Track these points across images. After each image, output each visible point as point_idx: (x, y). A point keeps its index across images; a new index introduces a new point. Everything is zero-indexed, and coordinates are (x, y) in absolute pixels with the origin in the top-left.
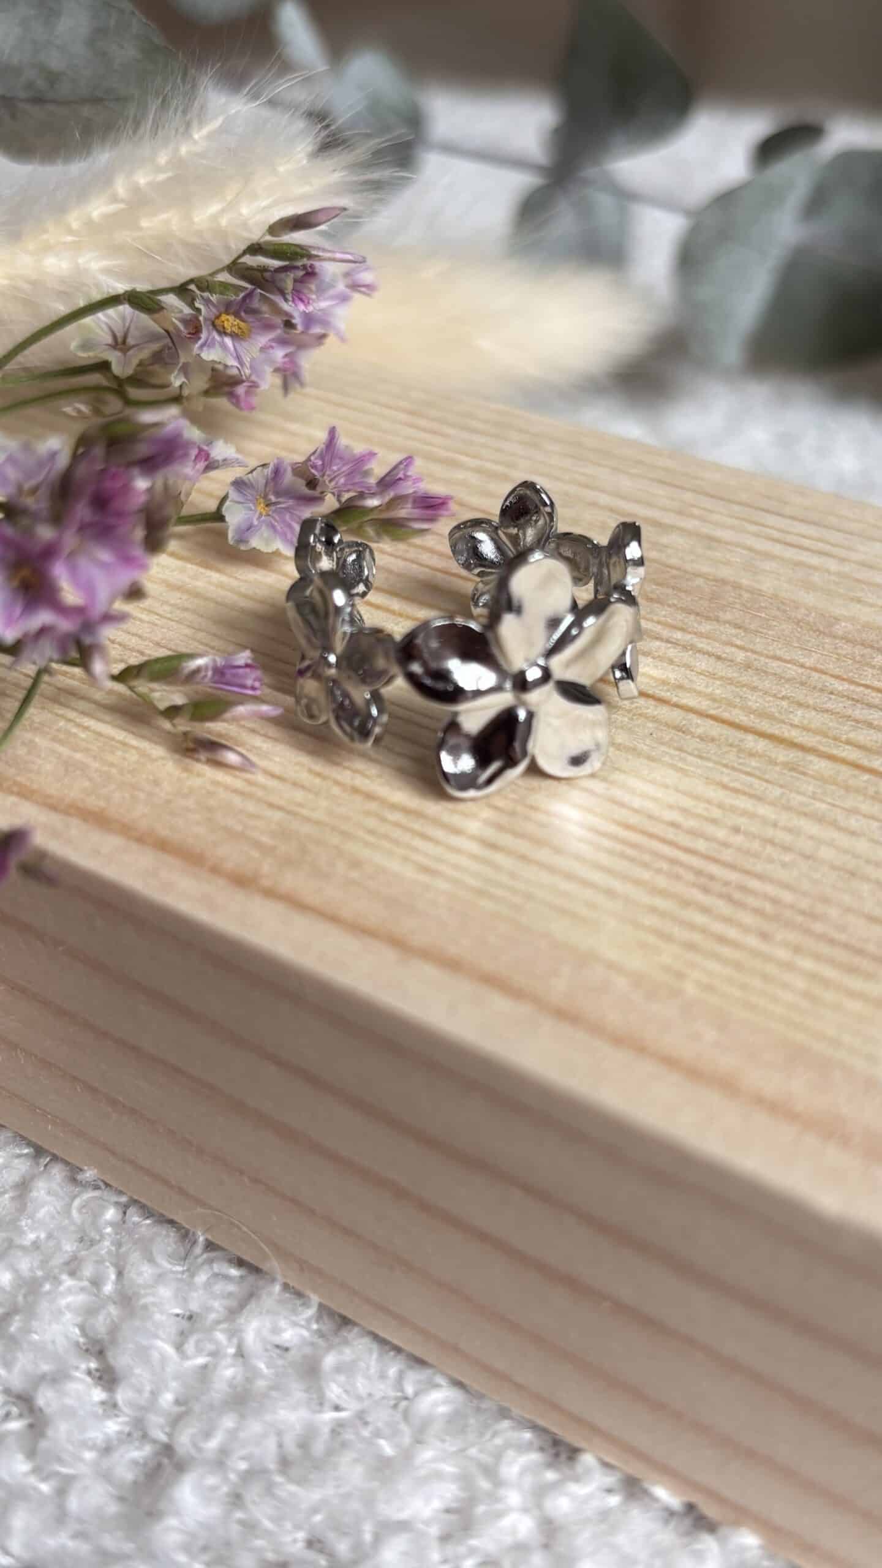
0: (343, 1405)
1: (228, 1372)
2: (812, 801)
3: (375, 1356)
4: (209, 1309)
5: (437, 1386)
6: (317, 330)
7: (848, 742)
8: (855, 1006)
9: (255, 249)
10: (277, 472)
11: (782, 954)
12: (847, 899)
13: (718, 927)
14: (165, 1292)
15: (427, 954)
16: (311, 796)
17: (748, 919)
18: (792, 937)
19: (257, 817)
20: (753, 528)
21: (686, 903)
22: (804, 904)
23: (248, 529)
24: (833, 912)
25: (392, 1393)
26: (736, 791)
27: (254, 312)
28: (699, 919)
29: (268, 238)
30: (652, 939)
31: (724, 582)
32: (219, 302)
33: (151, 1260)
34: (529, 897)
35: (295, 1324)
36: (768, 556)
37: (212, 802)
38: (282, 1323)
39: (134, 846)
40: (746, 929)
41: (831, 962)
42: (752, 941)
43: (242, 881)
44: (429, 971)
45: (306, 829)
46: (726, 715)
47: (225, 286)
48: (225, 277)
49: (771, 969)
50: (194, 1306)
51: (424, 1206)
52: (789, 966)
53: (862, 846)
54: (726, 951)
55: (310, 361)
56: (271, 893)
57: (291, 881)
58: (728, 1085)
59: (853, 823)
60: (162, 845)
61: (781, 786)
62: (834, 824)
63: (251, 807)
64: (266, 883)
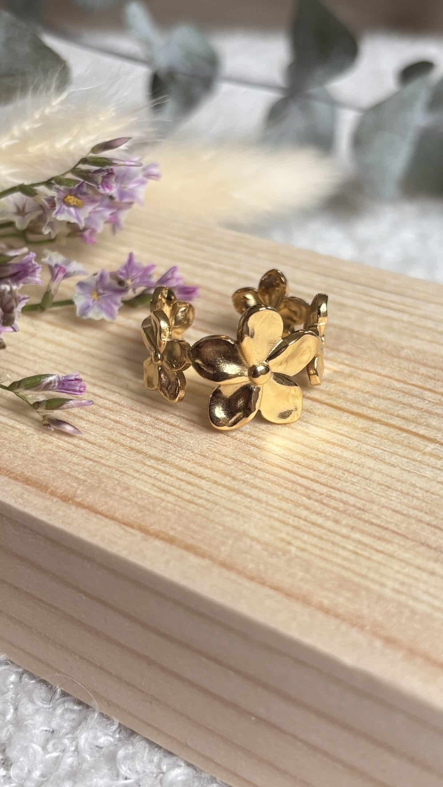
0: (128, 776)
1: (69, 760)
2: (373, 448)
3: (147, 750)
4: (62, 727)
5: (179, 766)
6: (126, 200)
7: (398, 416)
8: (378, 557)
9: (84, 161)
10: (102, 277)
11: (344, 531)
12: (383, 500)
13: (313, 518)
14: (39, 719)
15: (157, 536)
16: (107, 453)
17: (328, 512)
18: (351, 521)
19: (78, 464)
20: (365, 298)
21: (298, 505)
22: (360, 504)
23: (86, 309)
24: (375, 508)
25: (155, 770)
26: (334, 444)
27: (85, 194)
28: (304, 513)
29: (92, 155)
30: (277, 524)
31: (343, 329)
32: (65, 189)
33: (32, 702)
34: (216, 504)
35: (106, 735)
36: (371, 313)
37: (56, 457)
38: (99, 734)
39: (12, 481)
40: (327, 518)
41: (370, 535)
42: (329, 524)
43: (66, 499)
44: (158, 543)
45: (103, 470)
46: (334, 403)
47: (70, 180)
48: (70, 176)
49: (338, 539)
50: (54, 725)
51: (163, 669)
52: (347, 537)
53: (396, 472)
54: (314, 530)
55: (124, 216)
56: (80, 505)
57: (90, 498)
58: (305, 600)
59: (393, 460)
60: (27, 481)
61: (358, 441)
62: (383, 461)
63: (75, 459)
64: (79, 500)
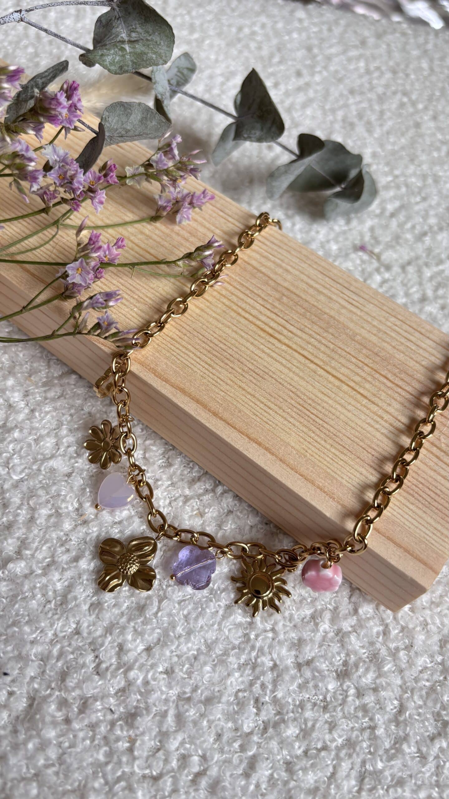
2: (341, 399)
8: (341, 462)
11: (329, 447)
12: (344, 431)
13: (316, 437)
22: (335, 432)
26: (325, 394)
40: (322, 439)
41: (338, 450)
42: (322, 442)
52: (330, 451)
59: (349, 407)
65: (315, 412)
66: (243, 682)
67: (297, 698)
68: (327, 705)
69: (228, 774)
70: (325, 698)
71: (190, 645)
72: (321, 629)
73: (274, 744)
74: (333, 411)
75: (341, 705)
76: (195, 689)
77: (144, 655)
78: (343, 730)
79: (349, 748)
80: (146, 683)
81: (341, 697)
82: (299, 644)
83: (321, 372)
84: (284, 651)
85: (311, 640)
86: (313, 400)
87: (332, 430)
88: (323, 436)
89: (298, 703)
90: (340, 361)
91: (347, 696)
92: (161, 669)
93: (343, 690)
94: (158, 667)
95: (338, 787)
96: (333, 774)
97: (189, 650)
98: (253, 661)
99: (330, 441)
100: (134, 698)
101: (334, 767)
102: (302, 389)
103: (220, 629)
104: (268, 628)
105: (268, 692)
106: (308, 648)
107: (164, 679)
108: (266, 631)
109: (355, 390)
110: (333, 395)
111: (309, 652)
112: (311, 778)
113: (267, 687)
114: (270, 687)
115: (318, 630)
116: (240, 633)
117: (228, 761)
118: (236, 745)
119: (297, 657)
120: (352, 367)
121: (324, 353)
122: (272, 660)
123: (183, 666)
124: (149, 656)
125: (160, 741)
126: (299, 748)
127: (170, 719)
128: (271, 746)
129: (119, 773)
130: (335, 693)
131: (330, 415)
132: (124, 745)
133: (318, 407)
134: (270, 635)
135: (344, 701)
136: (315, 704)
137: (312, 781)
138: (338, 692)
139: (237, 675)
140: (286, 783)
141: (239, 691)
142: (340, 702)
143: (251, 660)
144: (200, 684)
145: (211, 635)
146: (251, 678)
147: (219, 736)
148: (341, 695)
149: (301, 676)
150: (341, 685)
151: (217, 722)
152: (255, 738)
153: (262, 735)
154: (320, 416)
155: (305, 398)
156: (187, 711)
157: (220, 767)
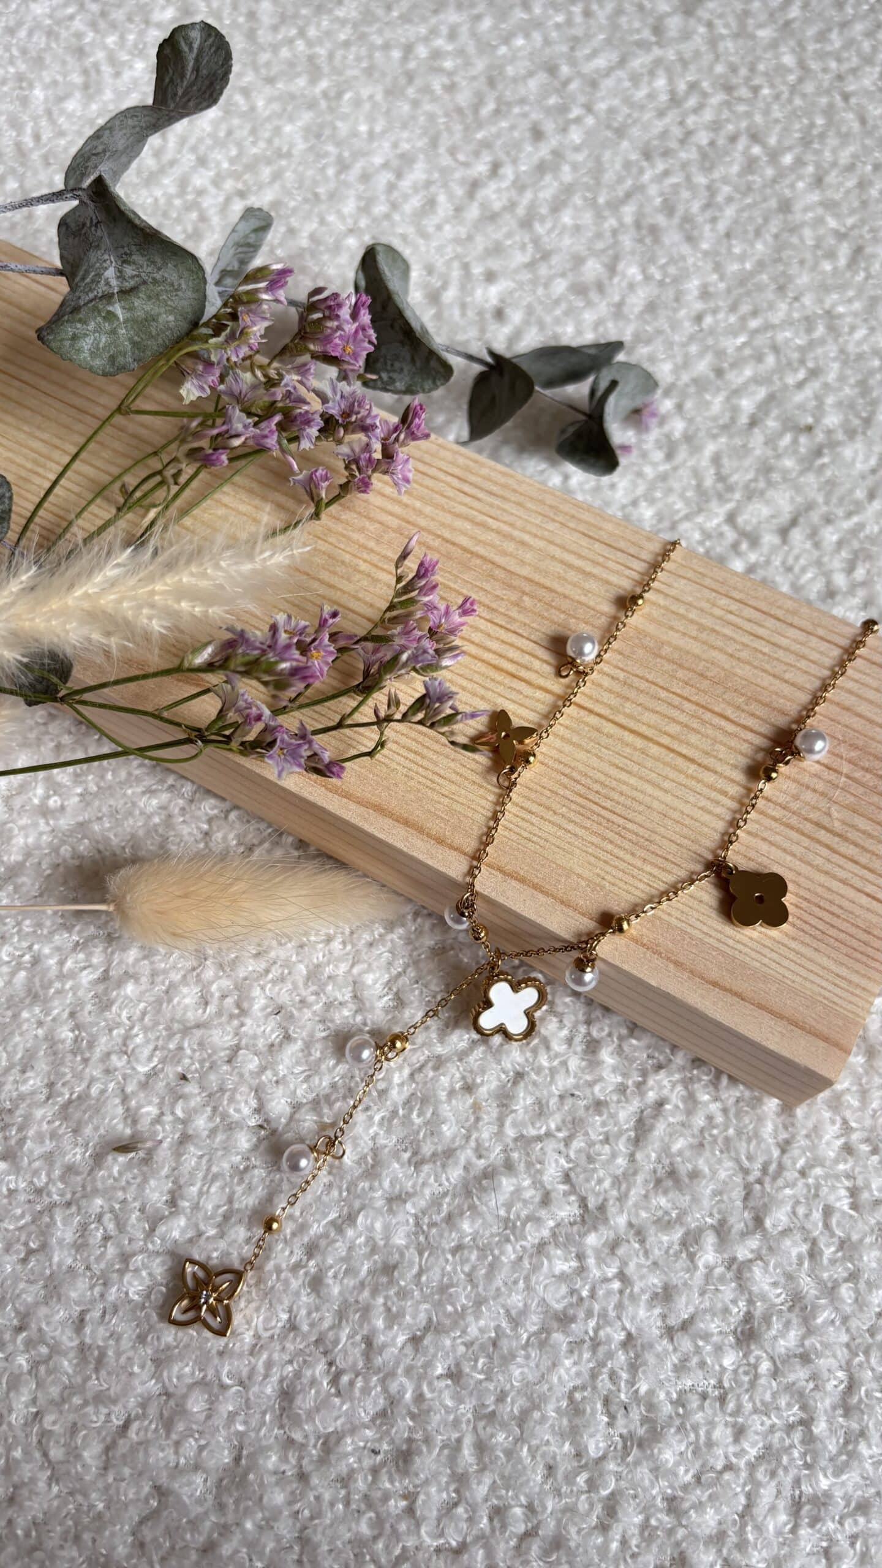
2: (651, 773)
7: (664, 732)
12: (662, 830)
13: (616, 851)
21: (603, 838)
22: (646, 834)
24: (657, 838)
30: (591, 859)
34: (547, 841)
40: (625, 850)
53: (669, 799)
59: (667, 785)
61: (639, 765)
62: (658, 786)
65: (608, 804)
66: (578, 1374)
67: (672, 1390)
68: (726, 1394)
69: (573, 1530)
70: (720, 1382)
71: (482, 1323)
72: (700, 1264)
73: (643, 1473)
74: (640, 796)
75: (747, 1391)
76: (501, 1398)
77: (409, 1350)
78: (757, 1433)
79: (769, 1462)
80: (419, 1398)
81: (746, 1379)
82: (666, 1295)
83: (609, 728)
84: (642, 1313)
85: (685, 1284)
86: (602, 783)
87: (641, 831)
88: (627, 845)
89: (675, 1396)
90: (640, 701)
91: (756, 1376)
92: (439, 1371)
93: (749, 1365)
94: (435, 1368)
95: (758, 1528)
96: (748, 1506)
97: (482, 1331)
98: (591, 1333)
99: (640, 853)
100: (403, 1425)
101: (748, 1496)
102: (581, 767)
103: (528, 1288)
104: (610, 1275)
105: (623, 1384)
106: (684, 1299)
107: (447, 1386)
108: (606, 1280)
109: (673, 751)
110: (636, 768)
111: (683, 1308)
112: (709, 1520)
113: (620, 1378)
114: (624, 1376)
115: (696, 1268)
116: (564, 1289)
117: (570, 1510)
118: (581, 1480)
119: (664, 1317)
120: (662, 708)
121: (610, 691)
122: (624, 1328)
123: (476, 1361)
124: (417, 1351)
125: (457, 1491)
126: (687, 1471)
127: (467, 1454)
128: (639, 1476)
129: (397, 1551)
130: (735, 1371)
131: (635, 805)
132: (397, 1505)
133: (613, 794)
134: (616, 1285)
135: (753, 1384)
136: (704, 1396)
137: (713, 1523)
138: (741, 1370)
139: (567, 1363)
140: (671, 1532)
141: (575, 1388)
142: (746, 1386)
143: (586, 1332)
144: (508, 1387)
145: (516, 1300)
146: (591, 1365)
147: (550, 1469)
148: (746, 1373)
149: (675, 1350)
150: (745, 1356)
151: (544, 1448)
152: (612, 1466)
153: (623, 1459)
154: (619, 809)
155: (589, 781)
156: (492, 1436)
157: (559, 1521)
